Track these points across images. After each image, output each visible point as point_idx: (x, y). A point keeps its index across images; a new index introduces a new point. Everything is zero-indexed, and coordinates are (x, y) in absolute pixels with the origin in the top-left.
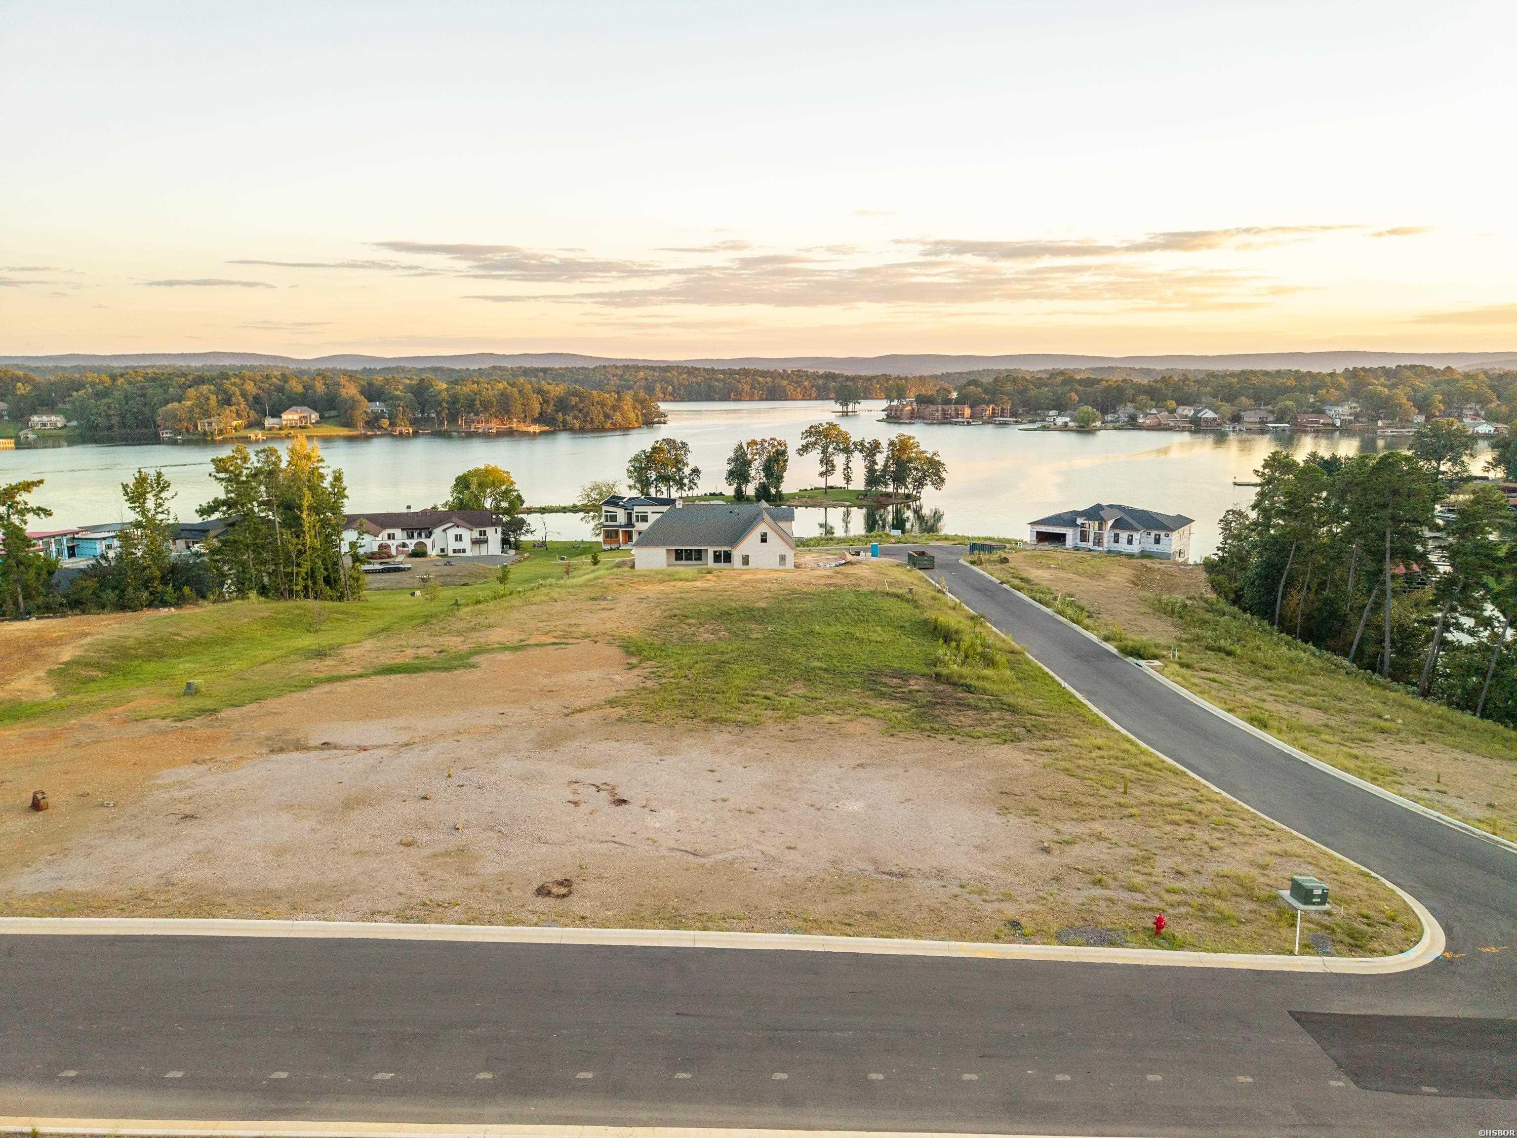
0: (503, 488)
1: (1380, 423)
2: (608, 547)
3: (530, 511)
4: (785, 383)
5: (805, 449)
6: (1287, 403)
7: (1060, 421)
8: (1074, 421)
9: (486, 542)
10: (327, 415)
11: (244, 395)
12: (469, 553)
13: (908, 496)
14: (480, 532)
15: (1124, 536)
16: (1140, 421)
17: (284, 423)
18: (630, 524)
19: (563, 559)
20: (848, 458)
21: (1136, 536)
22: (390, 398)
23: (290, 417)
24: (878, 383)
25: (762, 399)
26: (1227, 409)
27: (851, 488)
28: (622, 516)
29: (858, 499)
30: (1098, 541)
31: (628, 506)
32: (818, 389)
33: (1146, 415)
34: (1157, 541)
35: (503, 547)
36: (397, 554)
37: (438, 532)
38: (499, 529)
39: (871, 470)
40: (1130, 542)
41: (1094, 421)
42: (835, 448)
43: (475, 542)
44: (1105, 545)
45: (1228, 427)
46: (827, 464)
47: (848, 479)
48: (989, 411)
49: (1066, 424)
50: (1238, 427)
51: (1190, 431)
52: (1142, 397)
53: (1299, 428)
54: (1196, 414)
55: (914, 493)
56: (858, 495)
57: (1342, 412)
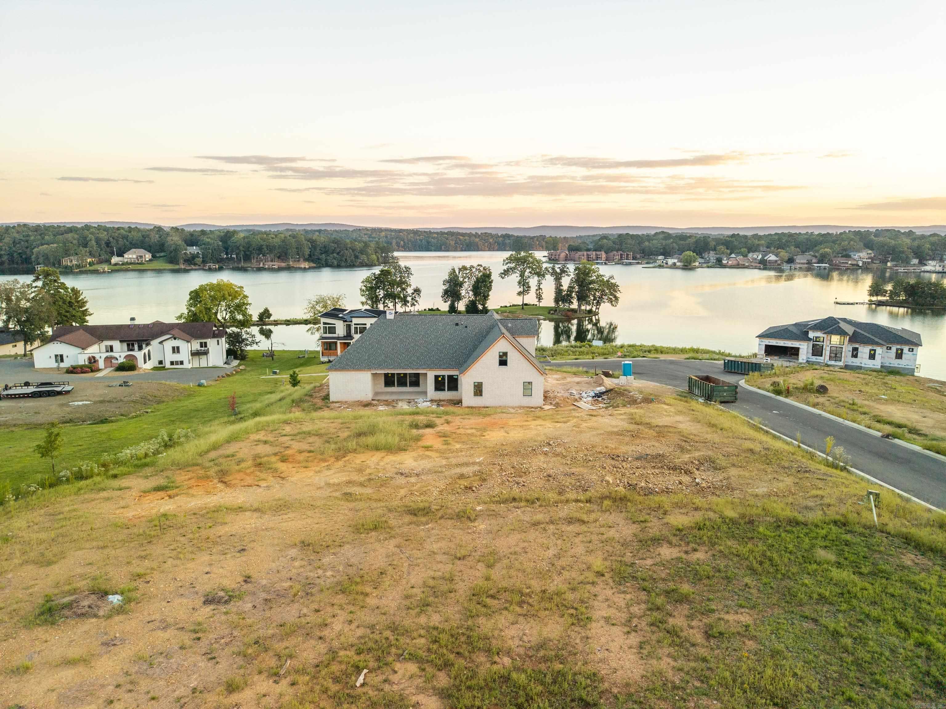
0: (237, 301)
1: (889, 264)
2: (325, 359)
3: (276, 323)
5: (506, 273)
7: (670, 261)
8: (681, 262)
9: (206, 353)
10: (158, 255)
11: (98, 240)
12: (187, 365)
13: (590, 311)
14: (201, 343)
15: (864, 351)
16: (724, 262)
17: (126, 260)
18: (349, 336)
19: (275, 373)
20: (539, 281)
21: (879, 351)
22: (204, 244)
23: (130, 256)
24: (537, 240)
25: (462, 250)
26: (784, 254)
27: (542, 305)
28: (340, 329)
29: (550, 313)
31: (348, 318)
32: (499, 244)
33: (728, 259)
34: (899, 356)
35: (227, 358)
36: (106, 368)
37: (155, 343)
38: (223, 341)
39: (559, 291)
40: (872, 356)
41: (694, 261)
42: (530, 272)
43: (195, 354)
44: (844, 359)
45: (786, 266)
46: (524, 285)
47: (539, 297)
48: (618, 256)
49: (674, 264)
50: (793, 266)
51: (760, 269)
52: (722, 248)
53: (835, 267)
54: (763, 257)
55: (594, 309)
56: (550, 310)
57: (863, 256)
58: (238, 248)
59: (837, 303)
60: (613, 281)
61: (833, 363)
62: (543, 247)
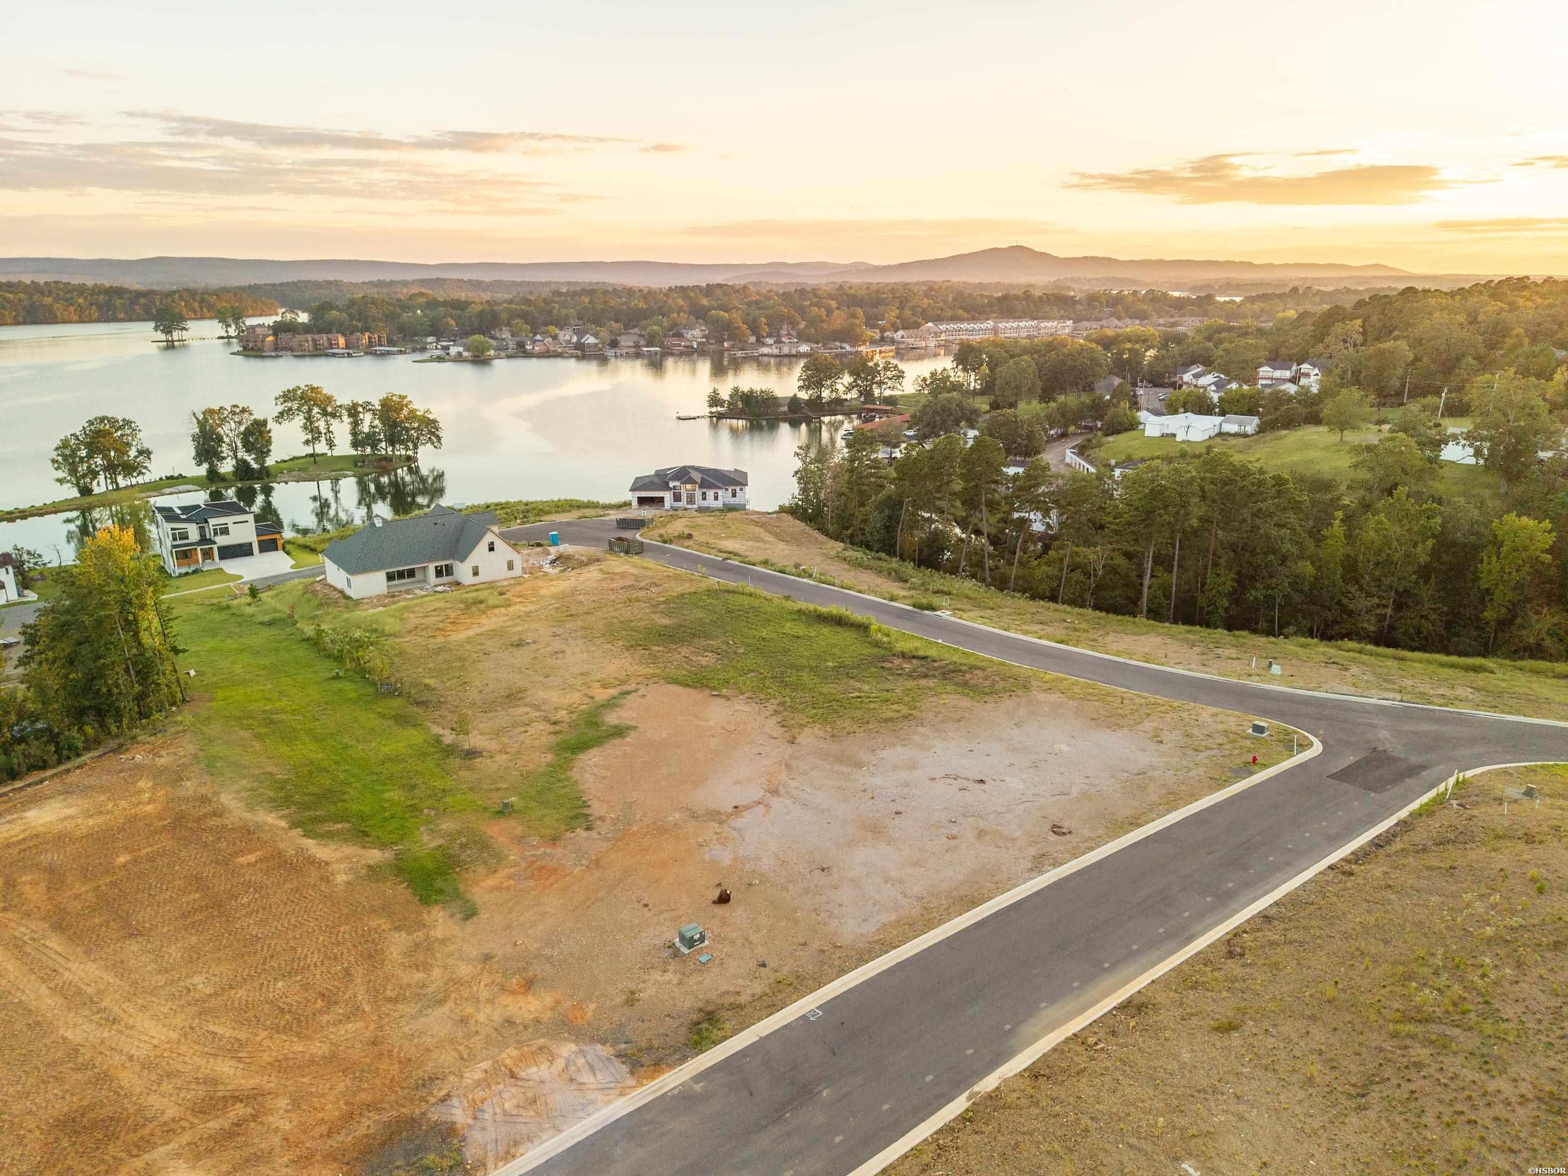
1: (726, 345)
4: (48, 300)
5: (283, 416)
6: (653, 325)
7: (454, 351)
8: (468, 350)
13: (407, 458)
15: (710, 494)
16: (529, 347)
18: (205, 539)
20: (326, 422)
21: (720, 493)
24: (181, 298)
26: (605, 335)
27: (335, 454)
28: (193, 531)
29: (352, 464)
30: (691, 500)
31: (199, 519)
33: (534, 342)
34: (734, 495)
38: (10, 569)
39: (356, 432)
40: (716, 498)
41: (488, 350)
42: (318, 413)
44: (696, 503)
45: (610, 353)
46: (311, 431)
48: (365, 341)
49: (460, 354)
50: (618, 351)
51: (577, 357)
52: (520, 324)
53: (667, 353)
54: (579, 340)
55: (411, 454)
56: (355, 462)
57: (696, 334)
59: (679, 418)
60: (431, 417)
61: (690, 506)
62: (195, 312)
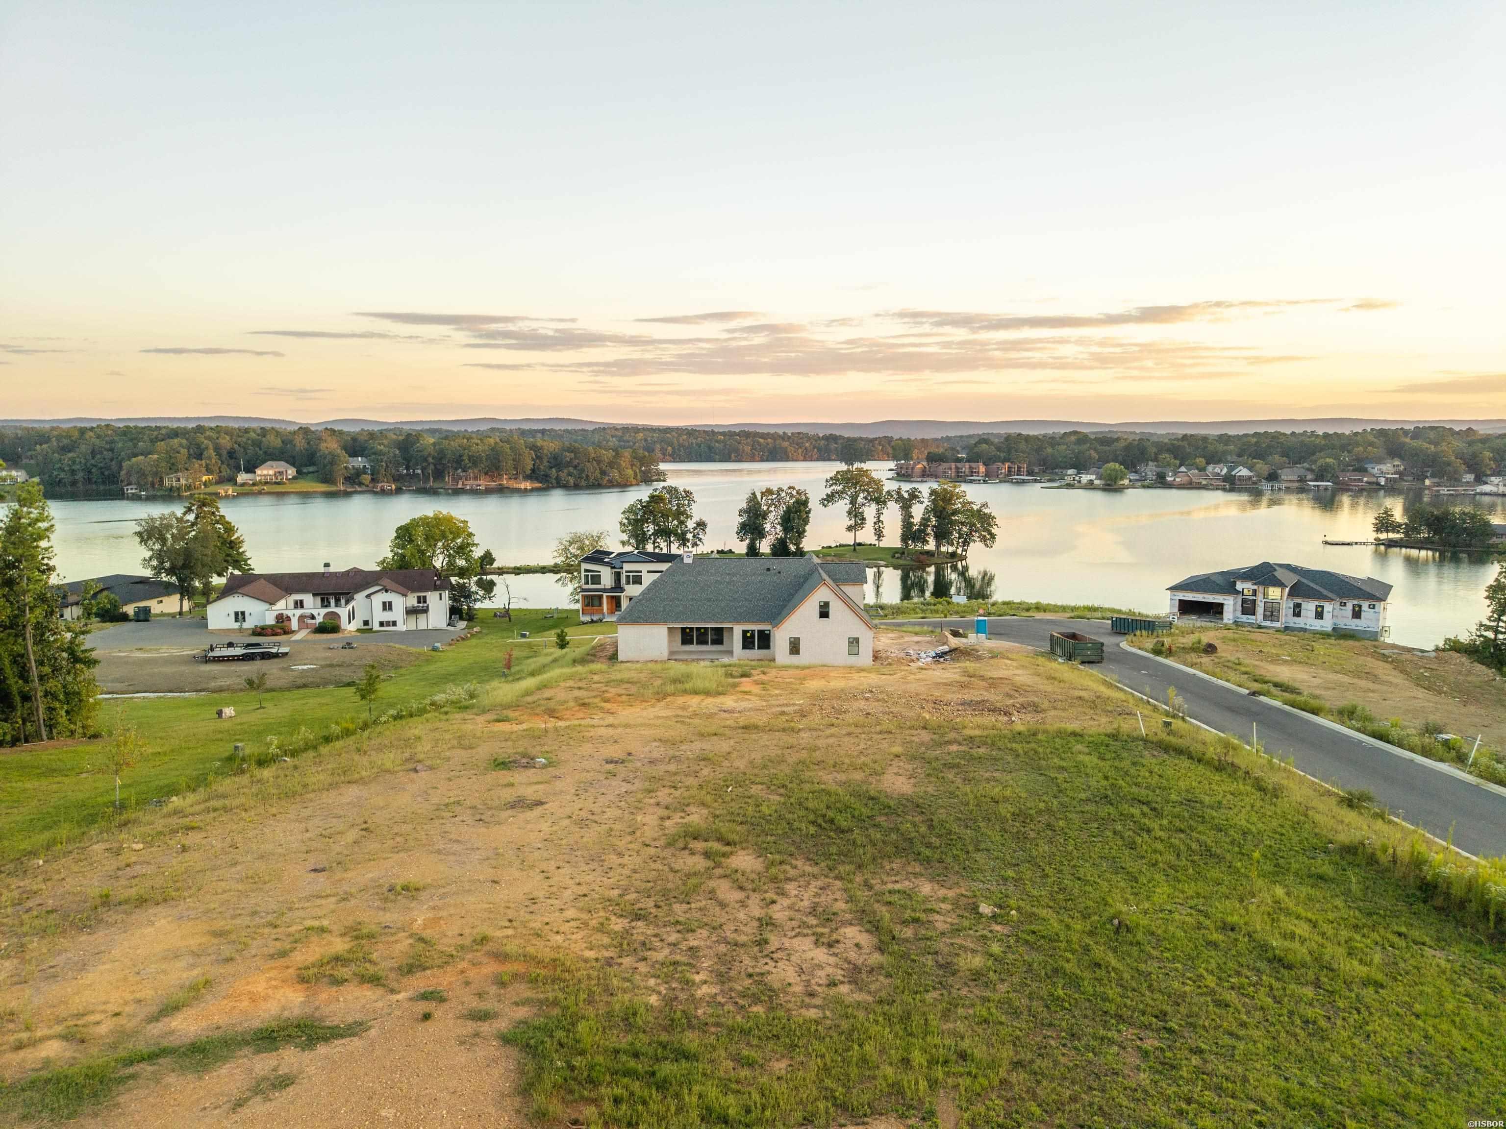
0: (459, 541)
1: (1427, 482)
2: (587, 618)
3: (501, 572)
5: (829, 499)
6: (1328, 460)
8: (1100, 479)
9: (425, 611)
10: (305, 471)
11: (217, 449)
12: (401, 627)
13: (953, 555)
14: (419, 598)
15: (1309, 607)
16: (1169, 479)
17: (258, 478)
18: (618, 587)
19: (524, 636)
20: (878, 510)
21: (1328, 607)
22: (375, 454)
23: (265, 472)
24: (880, 444)
25: (762, 460)
26: (1263, 467)
27: (882, 545)
28: (607, 577)
29: (894, 557)
30: (1272, 613)
31: (616, 563)
32: (819, 450)
33: (1175, 474)
34: (1357, 614)
35: (450, 618)
36: (300, 629)
37: (360, 597)
38: (446, 594)
39: (907, 523)
40: (1319, 615)
41: (1122, 479)
42: (865, 498)
43: (411, 612)
44: (1283, 619)
45: (1265, 486)
46: (856, 516)
47: (879, 534)
48: (1005, 469)
49: (1091, 482)
50: (1276, 485)
51: (1224, 490)
52: (1166, 456)
53: (1342, 488)
55: (959, 551)
56: (894, 553)
57: (1386, 470)
58: (426, 460)
59: (1327, 543)
60: (986, 511)
61: (1268, 623)
62: (888, 455)
